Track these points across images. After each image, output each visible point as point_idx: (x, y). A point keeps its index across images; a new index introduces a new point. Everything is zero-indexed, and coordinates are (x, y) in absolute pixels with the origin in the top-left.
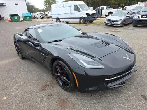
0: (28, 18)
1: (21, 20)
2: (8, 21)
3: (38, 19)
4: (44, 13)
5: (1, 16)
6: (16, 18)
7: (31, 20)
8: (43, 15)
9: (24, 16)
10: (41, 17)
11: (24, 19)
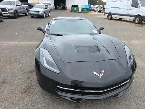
0: (85, 10)
1: (79, 11)
2: (69, 11)
3: (95, 11)
4: (103, 6)
5: (66, 6)
6: (75, 9)
7: (88, 13)
8: (102, 8)
9: (83, 7)
10: (99, 10)
11: (82, 10)
